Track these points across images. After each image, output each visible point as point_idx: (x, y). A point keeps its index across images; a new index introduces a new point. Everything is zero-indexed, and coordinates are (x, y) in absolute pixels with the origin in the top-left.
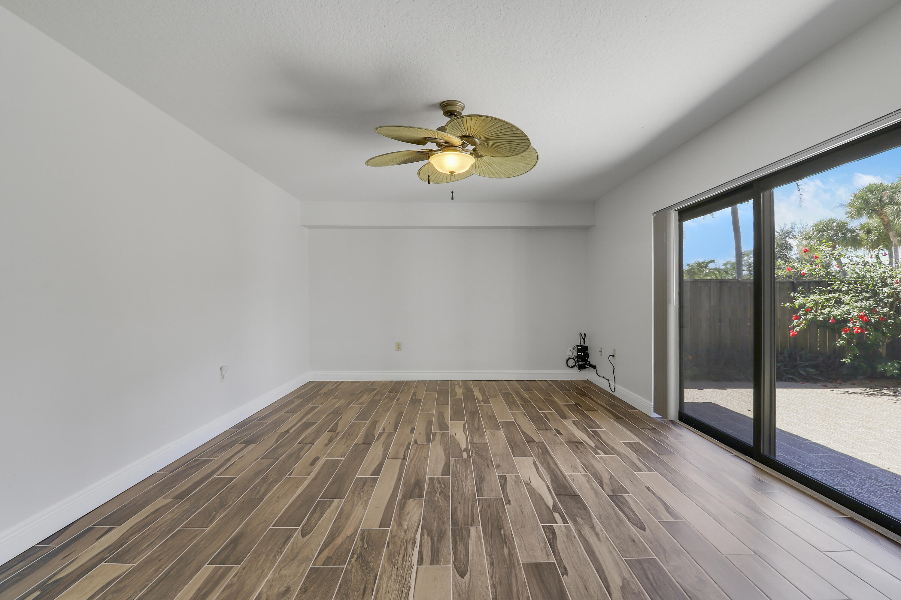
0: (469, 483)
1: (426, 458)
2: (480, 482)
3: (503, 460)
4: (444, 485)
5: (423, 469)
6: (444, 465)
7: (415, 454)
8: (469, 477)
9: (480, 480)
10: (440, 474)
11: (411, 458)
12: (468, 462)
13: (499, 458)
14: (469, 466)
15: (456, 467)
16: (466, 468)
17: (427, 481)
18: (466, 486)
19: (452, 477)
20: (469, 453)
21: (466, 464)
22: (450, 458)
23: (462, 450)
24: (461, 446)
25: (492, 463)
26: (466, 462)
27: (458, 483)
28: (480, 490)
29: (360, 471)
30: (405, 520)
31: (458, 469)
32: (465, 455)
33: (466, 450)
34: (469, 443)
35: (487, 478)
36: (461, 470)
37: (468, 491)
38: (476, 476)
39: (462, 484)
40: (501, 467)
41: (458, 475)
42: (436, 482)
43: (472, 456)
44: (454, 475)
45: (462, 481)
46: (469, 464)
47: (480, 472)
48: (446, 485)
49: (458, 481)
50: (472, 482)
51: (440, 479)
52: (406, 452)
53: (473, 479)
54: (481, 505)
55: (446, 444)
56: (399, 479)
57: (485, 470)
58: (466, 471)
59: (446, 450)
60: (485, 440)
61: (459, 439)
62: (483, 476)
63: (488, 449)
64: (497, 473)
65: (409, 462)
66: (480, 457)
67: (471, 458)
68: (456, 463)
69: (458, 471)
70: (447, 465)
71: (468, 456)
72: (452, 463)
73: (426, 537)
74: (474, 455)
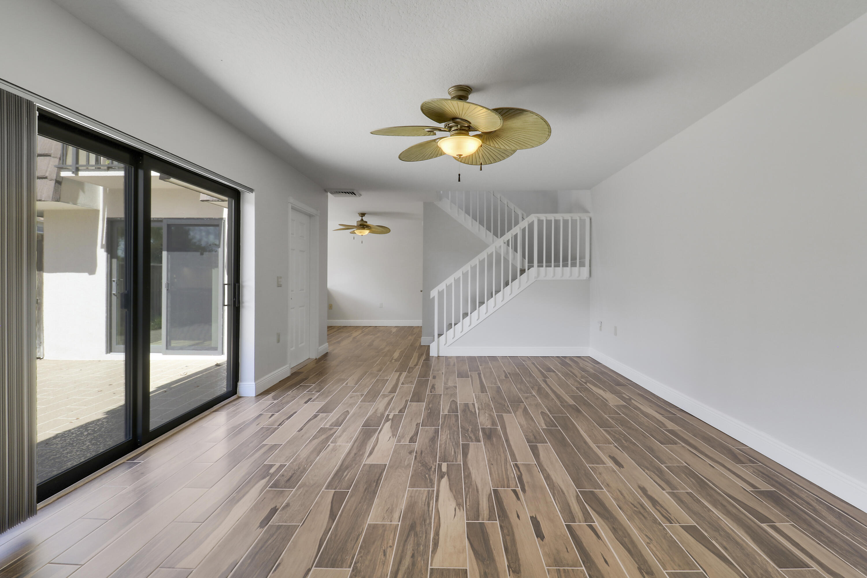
0: (444, 437)
1: (490, 464)
2: (435, 437)
3: (401, 460)
4: (466, 436)
5: (489, 450)
6: (468, 454)
7: (506, 470)
8: (443, 442)
9: (433, 440)
10: (470, 445)
11: (508, 464)
12: (442, 457)
13: (405, 461)
14: (441, 453)
15: (455, 452)
16: (445, 450)
17: (482, 439)
18: (447, 435)
19: (459, 442)
20: (439, 470)
21: (445, 454)
22: (462, 463)
23: (448, 475)
24: (448, 484)
25: (416, 457)
26: (444, 459)
27: (454, 437)
28: (437, 432)
29: (551, 448)
30: (488, 417)
31: (453, 450)
32: (444, 469)
33: (441, 476)
34: (435, 489)
35: (427, 441)
36: (451, 448)
37: (446, 431)
38: (437, 443)
39: (450, 437)
40: (408, 451)
41: (454, 443)
42: (473, 438)
43: (436, 466)
44: (457, 444)
45: (450, 438)
46: (441, 455)
47: (432, 446)
48: (464, 436)
49: (454, 439)
50: (441, 437)
51: (470, 440)
52: (519, 473)
53: (440, 440)
54: (438, 423)
55: (469, 489)
56: (507, 441)
57: (426, 448)
58: (445, 447)
59: (468, 476)
60: (410, 495)
61: (449, 500)
62: (430, 443)
63: (412, 476)
64: (416, 446)
65: (508, 459)
66: (426, 463)
67: (437, 463)
68: (456, 456)
69: (454, 447)
70: (465, 454)
71: (440, 466)
72: (459, 456)
73: (473, 411)
74: (433, 467)
